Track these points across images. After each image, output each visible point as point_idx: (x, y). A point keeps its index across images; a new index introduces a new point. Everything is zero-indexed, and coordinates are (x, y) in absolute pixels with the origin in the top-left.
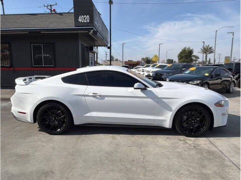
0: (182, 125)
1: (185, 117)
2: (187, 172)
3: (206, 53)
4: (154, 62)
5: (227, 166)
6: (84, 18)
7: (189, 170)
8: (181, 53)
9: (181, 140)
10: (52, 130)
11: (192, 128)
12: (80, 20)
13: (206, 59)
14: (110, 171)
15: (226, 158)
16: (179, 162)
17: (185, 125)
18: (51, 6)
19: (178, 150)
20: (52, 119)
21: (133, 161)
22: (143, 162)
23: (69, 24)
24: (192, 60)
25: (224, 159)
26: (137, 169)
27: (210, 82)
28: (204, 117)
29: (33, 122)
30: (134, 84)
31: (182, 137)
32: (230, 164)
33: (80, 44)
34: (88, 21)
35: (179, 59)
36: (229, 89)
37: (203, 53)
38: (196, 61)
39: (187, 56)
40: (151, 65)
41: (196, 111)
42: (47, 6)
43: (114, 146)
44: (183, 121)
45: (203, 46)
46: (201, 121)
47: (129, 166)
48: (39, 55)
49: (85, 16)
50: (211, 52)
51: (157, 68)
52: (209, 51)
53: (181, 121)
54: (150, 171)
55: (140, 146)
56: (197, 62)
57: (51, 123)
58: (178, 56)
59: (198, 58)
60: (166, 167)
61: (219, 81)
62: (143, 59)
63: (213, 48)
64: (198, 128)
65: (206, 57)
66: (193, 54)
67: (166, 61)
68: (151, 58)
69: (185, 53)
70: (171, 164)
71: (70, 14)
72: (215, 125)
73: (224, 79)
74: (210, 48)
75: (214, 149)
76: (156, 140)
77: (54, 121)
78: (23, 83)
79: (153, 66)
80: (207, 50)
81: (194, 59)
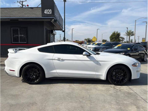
0: (112, 78)
1: (114, 73)
2: (115, 103)
3: (129, 35)
4: (93, 41)
5: (139, 100)
6: (48, 11)
7: (116, 102)
8: (112, 35)
9: (112, 87)
10: (31, 81)
11: (118, 80)
12: (45, 13)
13: (129, 39)
14: (70, 102)
15: (138, 96)
16: (110, 98)
17: (114, 78)
18: (22, 2)
19: (110, 92)
20: (31, 74)
21: (83, 97)
22: (89, 98)
23: (38, 15)
24: (120, 40)
25: (137, 96)
26: (86, 102)
27: (131, 54)
28: (125, 73)
29: (19, 76)
30: (83, 53)
31: (113, 86)
32: (141, 98)
33: (45, 28)
34: (51, 13)
35: (111, 40)
36: (144, 59)
37: (127, 36)
38: (122, 41)
39: (116, 37)
40: (92, 43)
41: (121, 69)
42: (20, 2)
43: (71, 90)
44: (113, 76)
45: (127, 31)
46: (124, 75)
47: (81, 100)
48: (17, 36)
49: (49, 10)
50: (133, 35)
51: (95, 45)
52: (132, 34)
53: (112, 75)
54: (94, 102)
55: (87, 90)
56: (124, 42)
57: (30, 77)
58: (110, 38)
59: (124, 39)
60: (103, 100)
61: (137, 53)
62: (86, 40)
63: (134, 32)
64: (122, 80)
65: (129, 38)
66: (120, 36)
67: (102, 41)
68: (91, 39)
69: (115, 35)
70: (106, 99)
71: (38, 8)
72: (132, 78)
73: (140, 52)
74: (132, 32)
75: (132, 91)
76: (96, 87)
77: (33, 76)
78: (13, 52)
79: (93, 44)
80: (130, 34)
81: (121, 39)
